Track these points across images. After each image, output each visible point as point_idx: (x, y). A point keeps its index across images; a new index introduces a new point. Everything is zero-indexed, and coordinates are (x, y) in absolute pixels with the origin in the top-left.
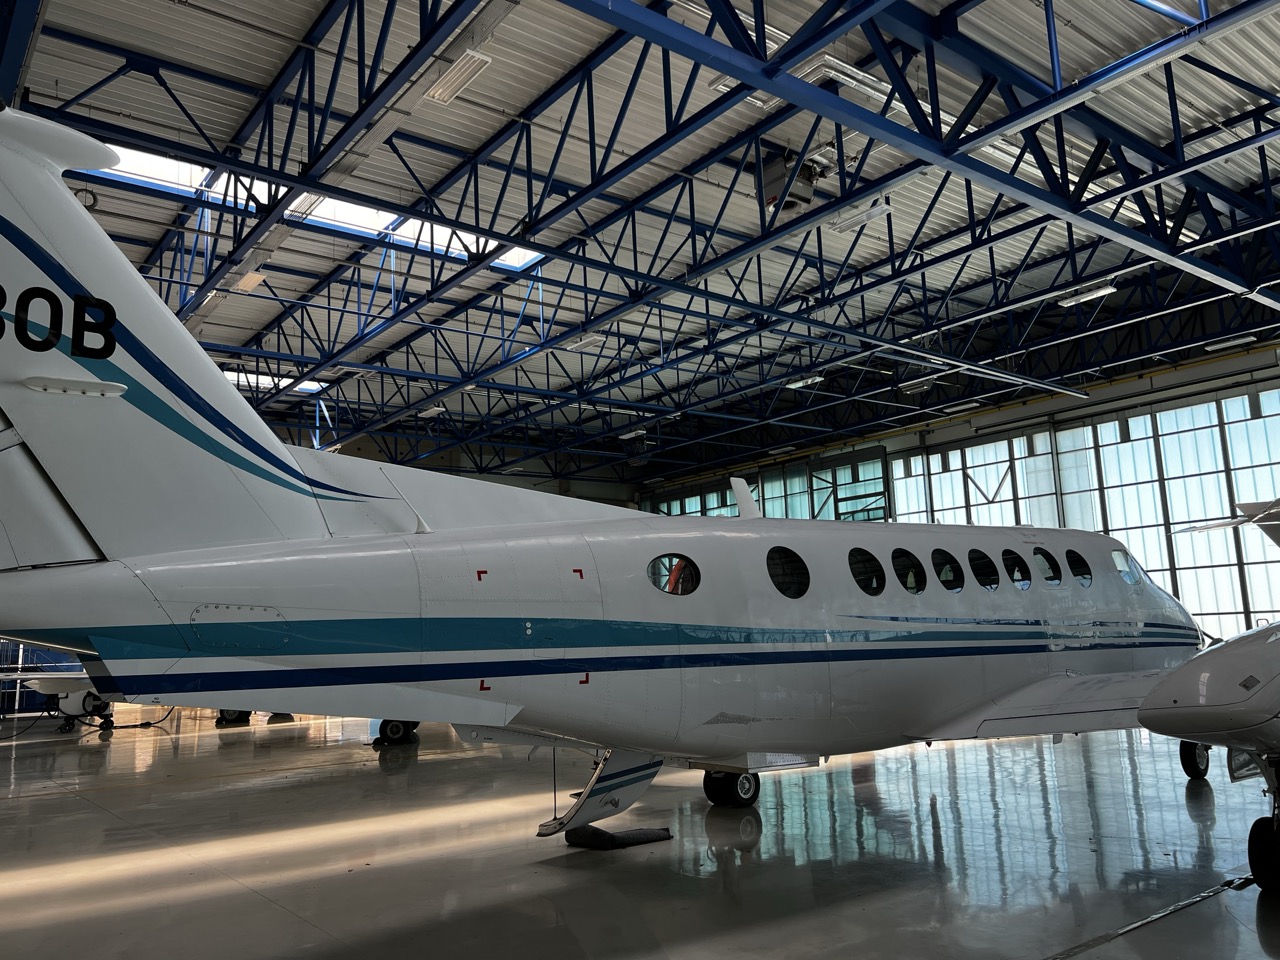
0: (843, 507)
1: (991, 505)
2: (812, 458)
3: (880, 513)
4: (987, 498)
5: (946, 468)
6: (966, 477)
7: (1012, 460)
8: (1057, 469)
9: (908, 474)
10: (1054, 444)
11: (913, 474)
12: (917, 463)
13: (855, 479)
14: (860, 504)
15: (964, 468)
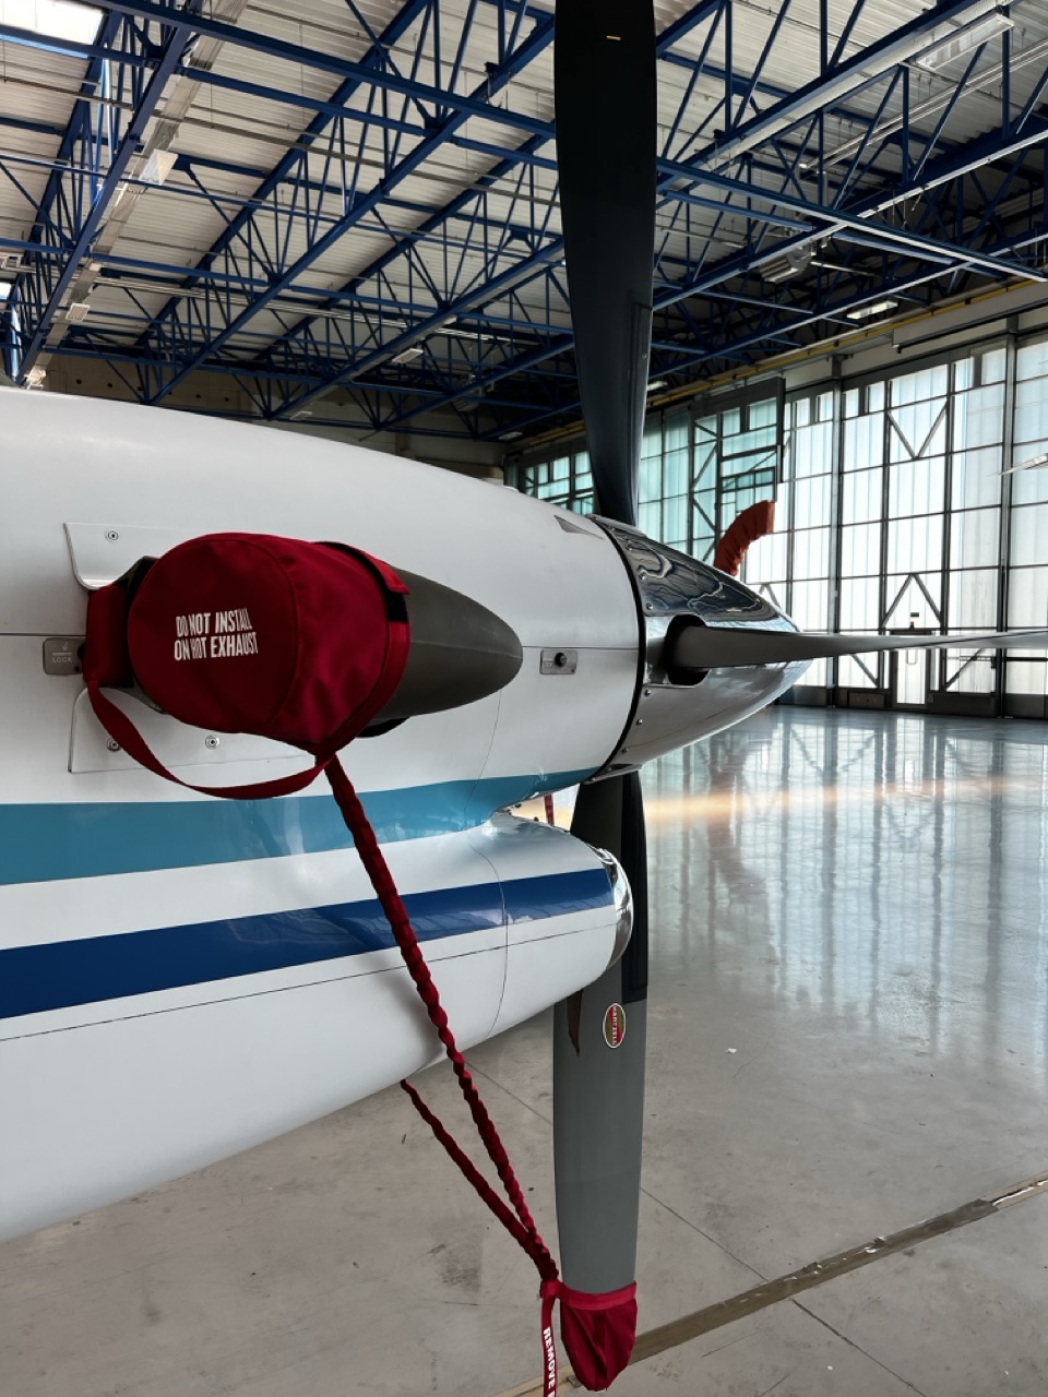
0: (728, 468)
1: (917, 463)
2: (698, 398)
3: (769, 476)
4: (911, 453)
5: (863, 411)
6: (888, 422)
7: (951, 393)
8: (1011, 409)
9: (814, 420)
10: (1012, 368)
11: (822, 419)
12: (827, 401)
13: (745, 428)
14: (750, 463)
15: (888, 408)
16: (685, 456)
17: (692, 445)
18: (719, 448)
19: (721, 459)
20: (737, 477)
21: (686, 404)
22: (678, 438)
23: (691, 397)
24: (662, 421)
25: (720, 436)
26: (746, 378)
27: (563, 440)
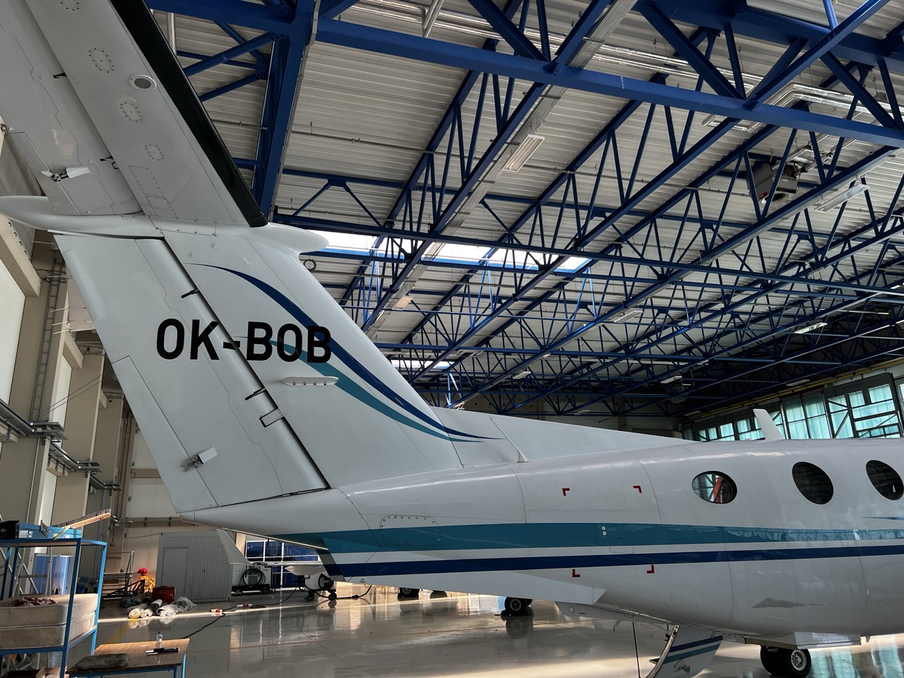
0: (861, 425)
14: (875, 422)
16: (824, 420)
17: (829, 414)
18: (850, 414)
19: (853, 421)
20: (870, 430)
21: (819, 389)
22: (815, 409)
23: (822, 386)
24: (802, 400)
25: (849, 408)
26: (862, 375)
27: (727, 413)
